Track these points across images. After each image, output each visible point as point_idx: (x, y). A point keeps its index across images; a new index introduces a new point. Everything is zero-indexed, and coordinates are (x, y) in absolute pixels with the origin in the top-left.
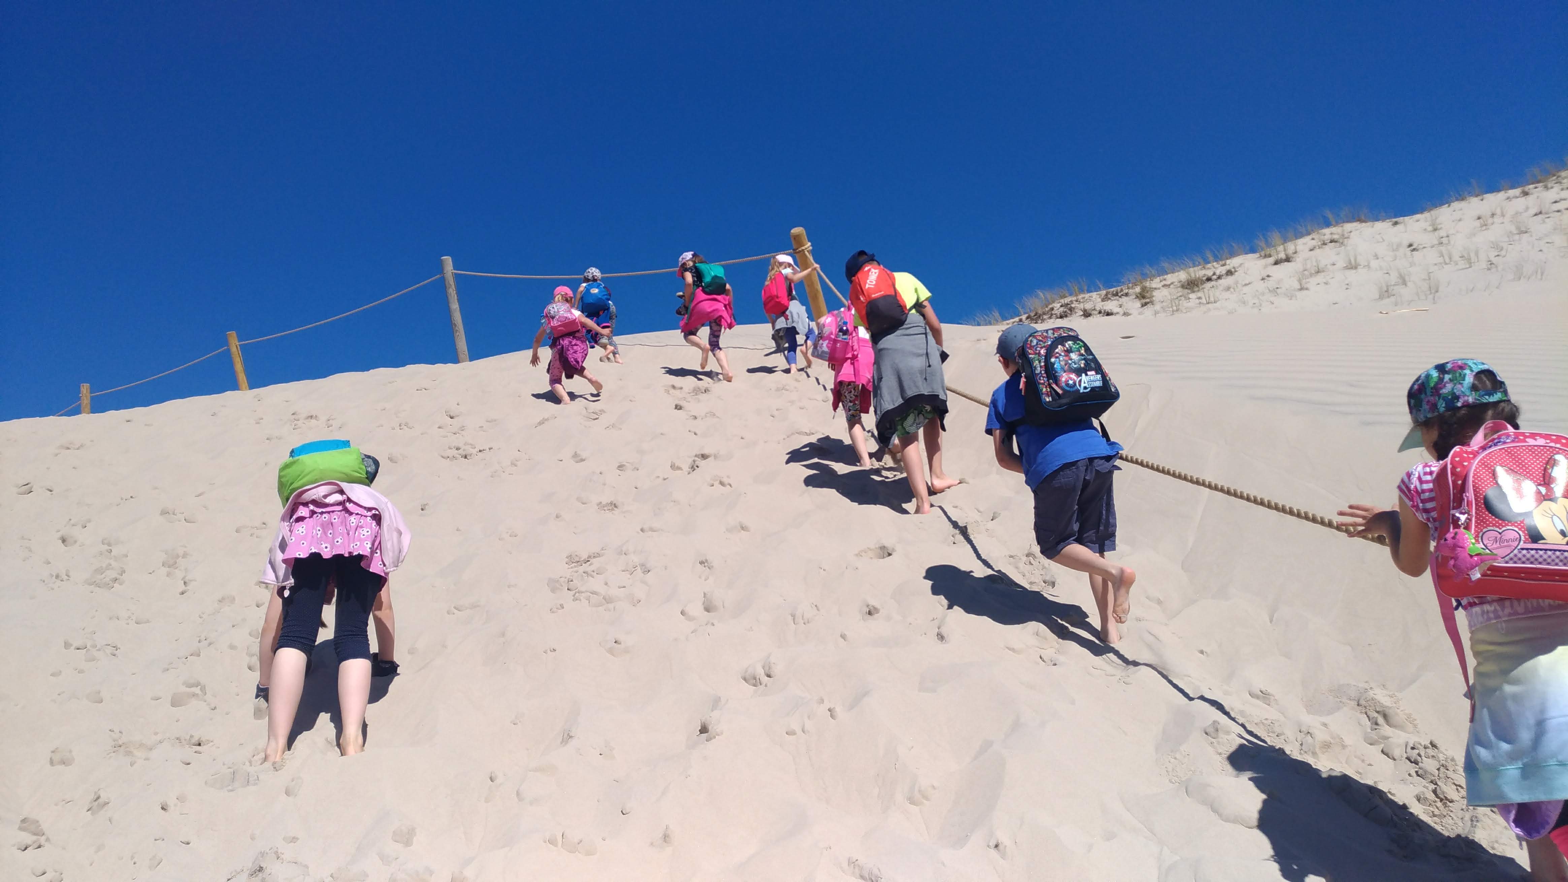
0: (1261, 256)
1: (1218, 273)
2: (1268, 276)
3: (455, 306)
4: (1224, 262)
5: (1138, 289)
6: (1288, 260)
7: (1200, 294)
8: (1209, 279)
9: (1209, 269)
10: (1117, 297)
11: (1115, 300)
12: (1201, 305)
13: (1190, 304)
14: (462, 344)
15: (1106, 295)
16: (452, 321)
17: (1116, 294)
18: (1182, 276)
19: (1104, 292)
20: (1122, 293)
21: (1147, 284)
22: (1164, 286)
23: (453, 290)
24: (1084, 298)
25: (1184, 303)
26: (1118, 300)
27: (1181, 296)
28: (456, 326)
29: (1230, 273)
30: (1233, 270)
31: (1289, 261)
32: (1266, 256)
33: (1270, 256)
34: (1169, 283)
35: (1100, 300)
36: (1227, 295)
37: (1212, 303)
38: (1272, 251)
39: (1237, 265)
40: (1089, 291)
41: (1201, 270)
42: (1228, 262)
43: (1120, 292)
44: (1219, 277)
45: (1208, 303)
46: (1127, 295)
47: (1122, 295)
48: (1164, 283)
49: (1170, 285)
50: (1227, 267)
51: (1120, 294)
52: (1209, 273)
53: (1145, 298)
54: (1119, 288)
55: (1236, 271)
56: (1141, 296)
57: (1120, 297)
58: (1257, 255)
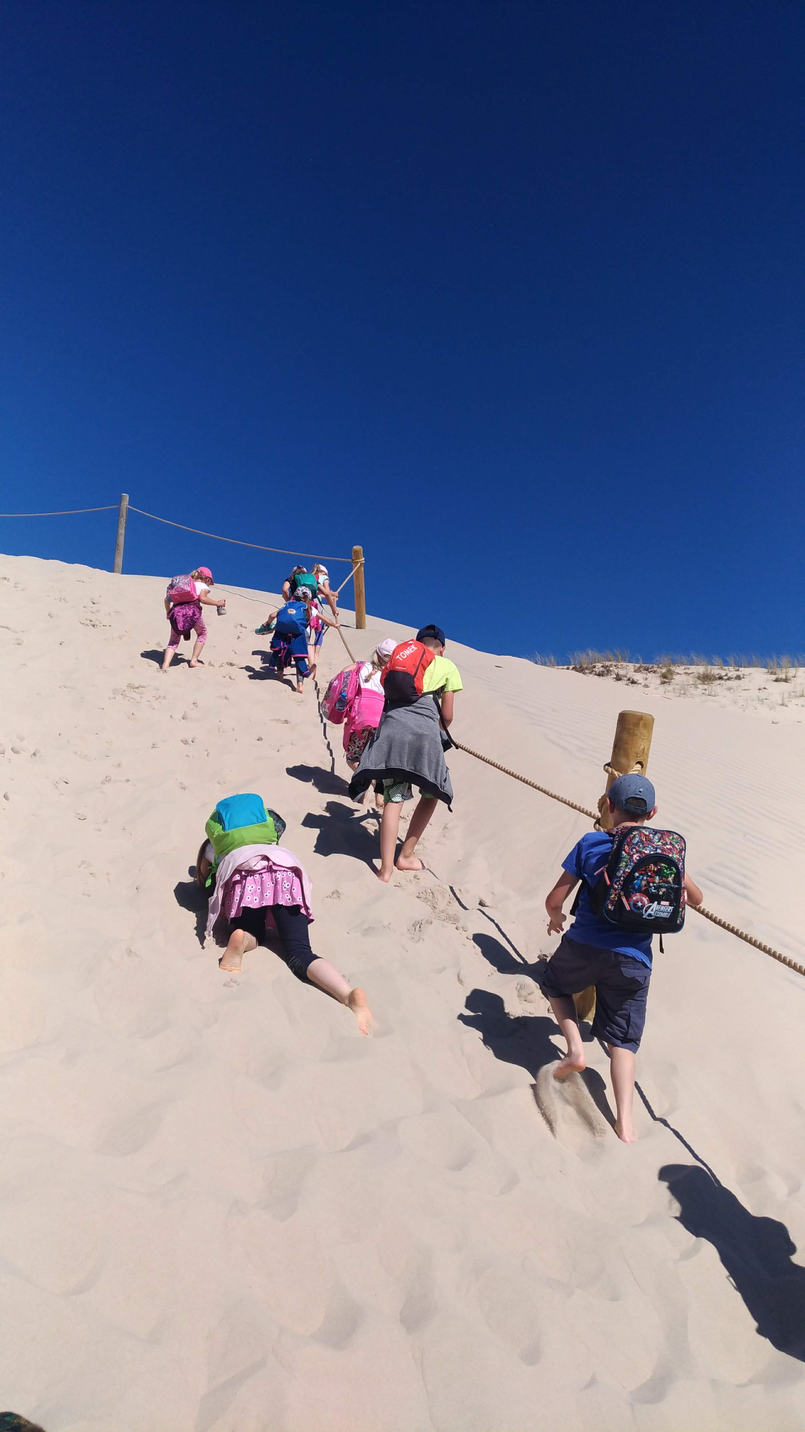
0: (768, 672)
1: (729, 675)
2: (765, 688)
3: (122, 531)
4: (738, 668)
5: (664, 671)
6: (786, 680)
7: (705, 687)
8: (721, 678)
9: (724, 670)
10: (647, 672)
11: (644, 673)
12: (704, 695)
13: (695, 692)
14: (119, 560)
15: (639, 668)
16: (116, 541)
17: (647, 669)
18: (701, 669)
19: (638, 665)
20: (651, 670)
21: (673, 668)
22: (686, 673)
23: (124, 520)
24: (622, 665)
25: (692, 690)
26: (647, 674)
27: (693, 684)
28: (118, 545)
29: (738, 678)
30: (742, 676)
31: (786, 682)
32: (771, 673)
33: (775, 674)
34: (690, 672)
35: (633, 670)
36: (727, 693)
37: (712, 696)
38: (778, 671)
39: (747, 674)
40: (629, 662)
41: (719, 669)
42: (741, 669)
43: (651, 669)
44: (729, 679)
45: (710, 695)
46: (655, 672)
47: (651, 671)
48: (687, 671)
49: (690, 674)
50: (738, 673)
51: (650, 670)
52: (723, 673)
53: (666, 678)
54: (650, 666)
55: (743, 678)
56: (664, 676)
57: (649, 672)
58: (766, 670)
